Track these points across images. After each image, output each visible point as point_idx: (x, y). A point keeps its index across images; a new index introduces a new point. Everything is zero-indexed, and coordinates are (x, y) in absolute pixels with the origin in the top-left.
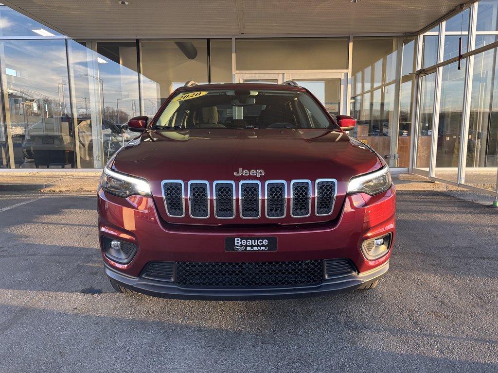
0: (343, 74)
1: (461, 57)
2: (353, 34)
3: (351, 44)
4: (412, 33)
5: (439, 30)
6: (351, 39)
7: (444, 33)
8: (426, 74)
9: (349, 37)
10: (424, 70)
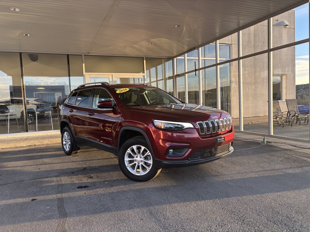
0: (142, 76)
1: (196, 70)
2: (145, 56)
3: (145, 61)
4: (171, 57)
5: (184, 57)
6: (144, 58)
7: (186, 58)
8: (179, 77)
9: (143, 58)
10: (179, 75)
